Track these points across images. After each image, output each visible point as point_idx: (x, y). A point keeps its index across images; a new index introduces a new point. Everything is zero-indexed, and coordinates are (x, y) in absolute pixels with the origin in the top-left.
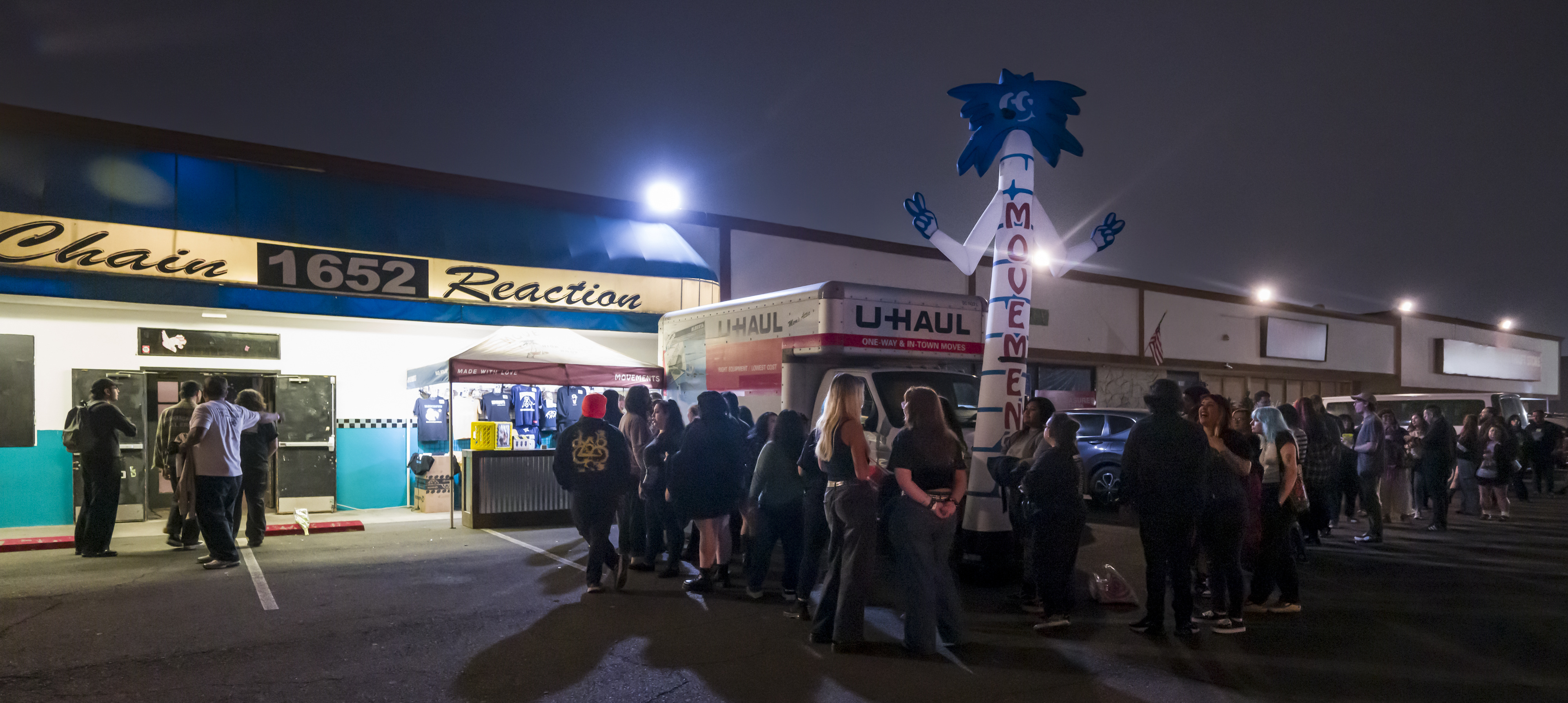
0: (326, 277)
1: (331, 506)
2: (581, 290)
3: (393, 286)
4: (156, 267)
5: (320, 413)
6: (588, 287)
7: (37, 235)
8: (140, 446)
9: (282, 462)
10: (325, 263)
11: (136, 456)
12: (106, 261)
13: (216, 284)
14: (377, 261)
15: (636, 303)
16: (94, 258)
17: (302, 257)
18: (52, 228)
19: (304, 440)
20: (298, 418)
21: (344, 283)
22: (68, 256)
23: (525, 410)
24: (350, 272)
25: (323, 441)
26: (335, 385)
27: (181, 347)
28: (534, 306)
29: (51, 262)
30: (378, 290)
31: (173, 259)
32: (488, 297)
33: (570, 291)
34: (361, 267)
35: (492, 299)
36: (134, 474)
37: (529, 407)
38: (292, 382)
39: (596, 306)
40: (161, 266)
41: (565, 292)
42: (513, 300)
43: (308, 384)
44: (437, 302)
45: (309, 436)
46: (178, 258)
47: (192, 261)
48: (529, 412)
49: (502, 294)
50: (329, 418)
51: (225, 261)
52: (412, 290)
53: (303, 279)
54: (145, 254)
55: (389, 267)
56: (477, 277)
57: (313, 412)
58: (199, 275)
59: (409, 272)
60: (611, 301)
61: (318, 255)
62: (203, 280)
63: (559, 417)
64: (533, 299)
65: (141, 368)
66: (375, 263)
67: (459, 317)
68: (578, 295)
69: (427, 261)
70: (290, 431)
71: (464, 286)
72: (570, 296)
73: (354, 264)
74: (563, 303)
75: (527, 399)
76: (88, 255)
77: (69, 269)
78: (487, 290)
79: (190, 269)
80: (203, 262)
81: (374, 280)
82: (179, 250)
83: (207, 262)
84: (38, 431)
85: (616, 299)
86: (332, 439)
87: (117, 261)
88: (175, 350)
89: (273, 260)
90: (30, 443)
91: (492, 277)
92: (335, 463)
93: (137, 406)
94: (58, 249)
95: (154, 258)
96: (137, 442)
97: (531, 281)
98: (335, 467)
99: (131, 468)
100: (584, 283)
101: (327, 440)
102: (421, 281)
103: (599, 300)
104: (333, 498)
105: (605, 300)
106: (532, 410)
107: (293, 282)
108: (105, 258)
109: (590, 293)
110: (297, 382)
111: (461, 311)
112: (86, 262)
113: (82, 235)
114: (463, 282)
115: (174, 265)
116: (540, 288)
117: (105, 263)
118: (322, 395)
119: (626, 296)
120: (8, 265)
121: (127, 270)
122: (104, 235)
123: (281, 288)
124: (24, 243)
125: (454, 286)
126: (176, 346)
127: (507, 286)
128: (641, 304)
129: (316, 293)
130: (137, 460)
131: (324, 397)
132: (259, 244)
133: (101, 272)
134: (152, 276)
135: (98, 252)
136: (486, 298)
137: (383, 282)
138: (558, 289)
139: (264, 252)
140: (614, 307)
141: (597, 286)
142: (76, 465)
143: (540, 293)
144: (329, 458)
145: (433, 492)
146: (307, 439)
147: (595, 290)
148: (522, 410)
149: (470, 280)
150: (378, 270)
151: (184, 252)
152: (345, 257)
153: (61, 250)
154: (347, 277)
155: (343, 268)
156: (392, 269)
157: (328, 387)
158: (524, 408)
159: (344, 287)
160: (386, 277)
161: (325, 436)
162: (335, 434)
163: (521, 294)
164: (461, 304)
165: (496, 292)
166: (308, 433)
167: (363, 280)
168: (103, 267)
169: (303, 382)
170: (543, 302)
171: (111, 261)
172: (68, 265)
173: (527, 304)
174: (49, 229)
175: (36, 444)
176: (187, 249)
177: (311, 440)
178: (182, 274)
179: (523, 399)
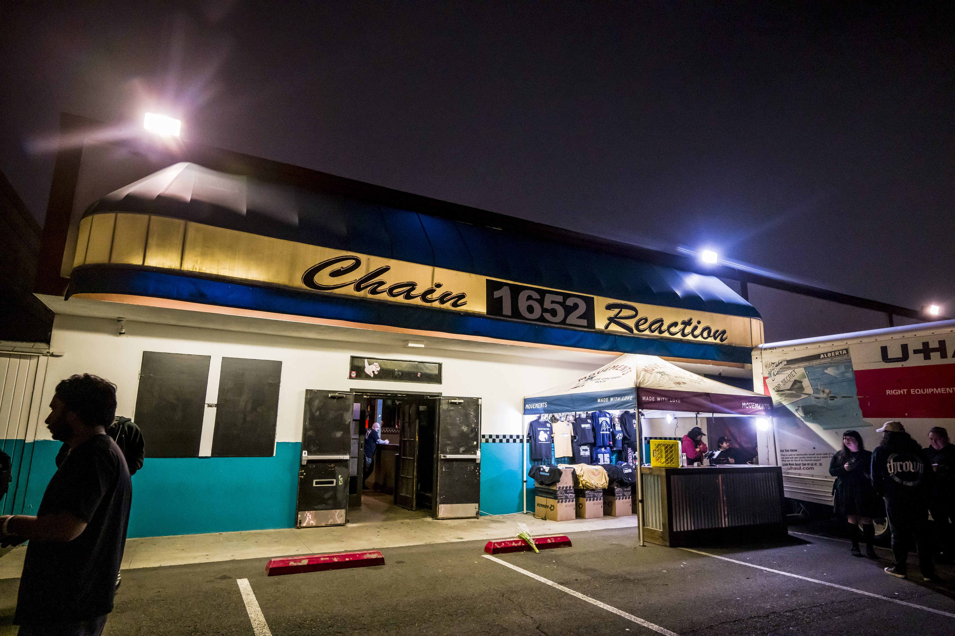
0: (530, 309)
1: (476, 512)
2: (690, 326)
3: (573, 319)
4: (420, 297)
5: (470, 429)
6: (694, 323)
7: (342, 268)
8: (347, 457)
9: (442, 472)
10: (529, 298)
11: (343, 466)
12: (387, 291)
13: (458, 313)
14: (562, 297)
15: (724, 337)
16: (380, 288)
17: (515, 291)
18: (353, 261)
19: (458, 453)
20: (454, 433)
21: (542, 315)
22: (363, 286)
23: (603, 432)
24: (545, 306)
25: (472, 454)
26: (481, 405)
27: (376, 373)
28: (662, 338)
29: (350, 291)
30: (563, 322)
31: (431, 291)
32: (632, 330)
33: (683, 326)
34: (553, 302)
35: (635, 331)
36: (341, 482)
37: (606, 430)
38: (452, 403)
39: (700, 339)
40: (424, 297)
41: (680, 327)
42: (647, 332)
43: (462, 405)
44: (601, 333)
45: (462, 449)
46: (434, 291)
47: (444, 293)
48: (607, 434)
49: (641, 327)
50: (477, 433)
51: (466, 294)
52: (584, 322)
53: (516, 312)
54: (413, 286)
55: (570, 302)
56: (626, 313)
57: (465, 429)
58: (448, 306)
59: (582, 308)
60: (709, 336)
61: (527, 291)
62: (450, 310)
63: (624, 438)
64: (661, 332)
65: (351, 389)
66: (560, 299)
67: (615, 346)
68: (688, 329)
69: (593, 298)
70: (449, 445)
71: (617, 320)
72: (683, 330)
73: (548, 298)
74: (679, 336)
75: (604, 423)
76: (376, 285)
77: (363, 297)
78: (631, 323)
79: (442, 300)
80: (451, 294)
81: (561, 312)
82: (436, 283)
83: (454, 294)
84: (277, 443)
85: (712, 334)
86: (479, 452)
87: (395, 291)
88: (372, 376)
89: (497, 294)
90: (270, 453)
91: (633, 313)
92: (480, 474)
93: (347, 423)
94: (356, 280)
95: (419, 290)
96: (345, 454)
97: (658, 317)
98: (479, 477)
99: (340, 476)
100: (691, 320)
101: (475, 453)
102: (589, 316)
103: (702, 334)
104: (477, 504)
105: (705, 334)
106: (608, 432)
107: (510, 314)
108: (387, 289)
109: (695, 328)
110: (455, 403)
111: (616, 341)
112: (374, 292)
113: (373, 268)
114: (616, 316)
115: (432, 296)
116: (664, 322)
117: (387, 292)
118: (472, 414)
119: (717, 331)
120: (321, 292)
121: (401, 299)
122: (387, 269)
123: (502, 318)
124: (334, 274)
125: (611, 320)
126: (373, 372)
127: (643, 320)
128: (727, 338)
129: (525, 323)
130: (344, 469)
131: (473, 416)
132: (487, 280)
133: (384, 301)
134: (417, 305)
135: (382, 283)
136: (630, 329)
137: (567, 315)
138: (675, 324)
139: (491, 287)
140: (711, 340)
141: (699, 322)
142: (302, 474)
143: (664, 328)
144: (475, 468)
145: (562, 502)
146: (461, 452)
147: (698, 325)
148: (601, 432)
149: (621, 315)
150: (563, 304)
151: (439, 286)
152: (542, 293)
153: (359, 280)
154: (544, 310)
155: (541, 302)
156: (571, 304)
157: (476, 407)
158: (603, 431)
159: (542, 319)
160: (569, 310)
161: (473, 450)
162: (480, 448)
163: (653, 327)
164: (616, 335)
165: (637, 325)
166: (461, 447)
167: (554, 313)
168: (384, 296)
169: (460, 403)
170: (666, 335)
171: (390, 291)
172: (361, 294)
173: (657, 336)
174: (350, 263)
175: (274, 455)
176: (441, 283)
177: (464, 453)
178: (436, 304)
179: (602, 423)
